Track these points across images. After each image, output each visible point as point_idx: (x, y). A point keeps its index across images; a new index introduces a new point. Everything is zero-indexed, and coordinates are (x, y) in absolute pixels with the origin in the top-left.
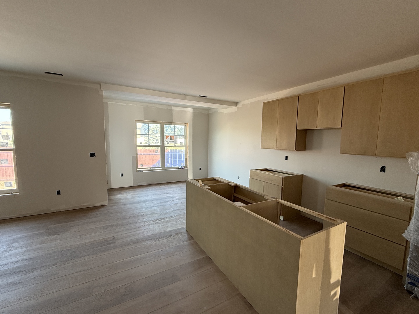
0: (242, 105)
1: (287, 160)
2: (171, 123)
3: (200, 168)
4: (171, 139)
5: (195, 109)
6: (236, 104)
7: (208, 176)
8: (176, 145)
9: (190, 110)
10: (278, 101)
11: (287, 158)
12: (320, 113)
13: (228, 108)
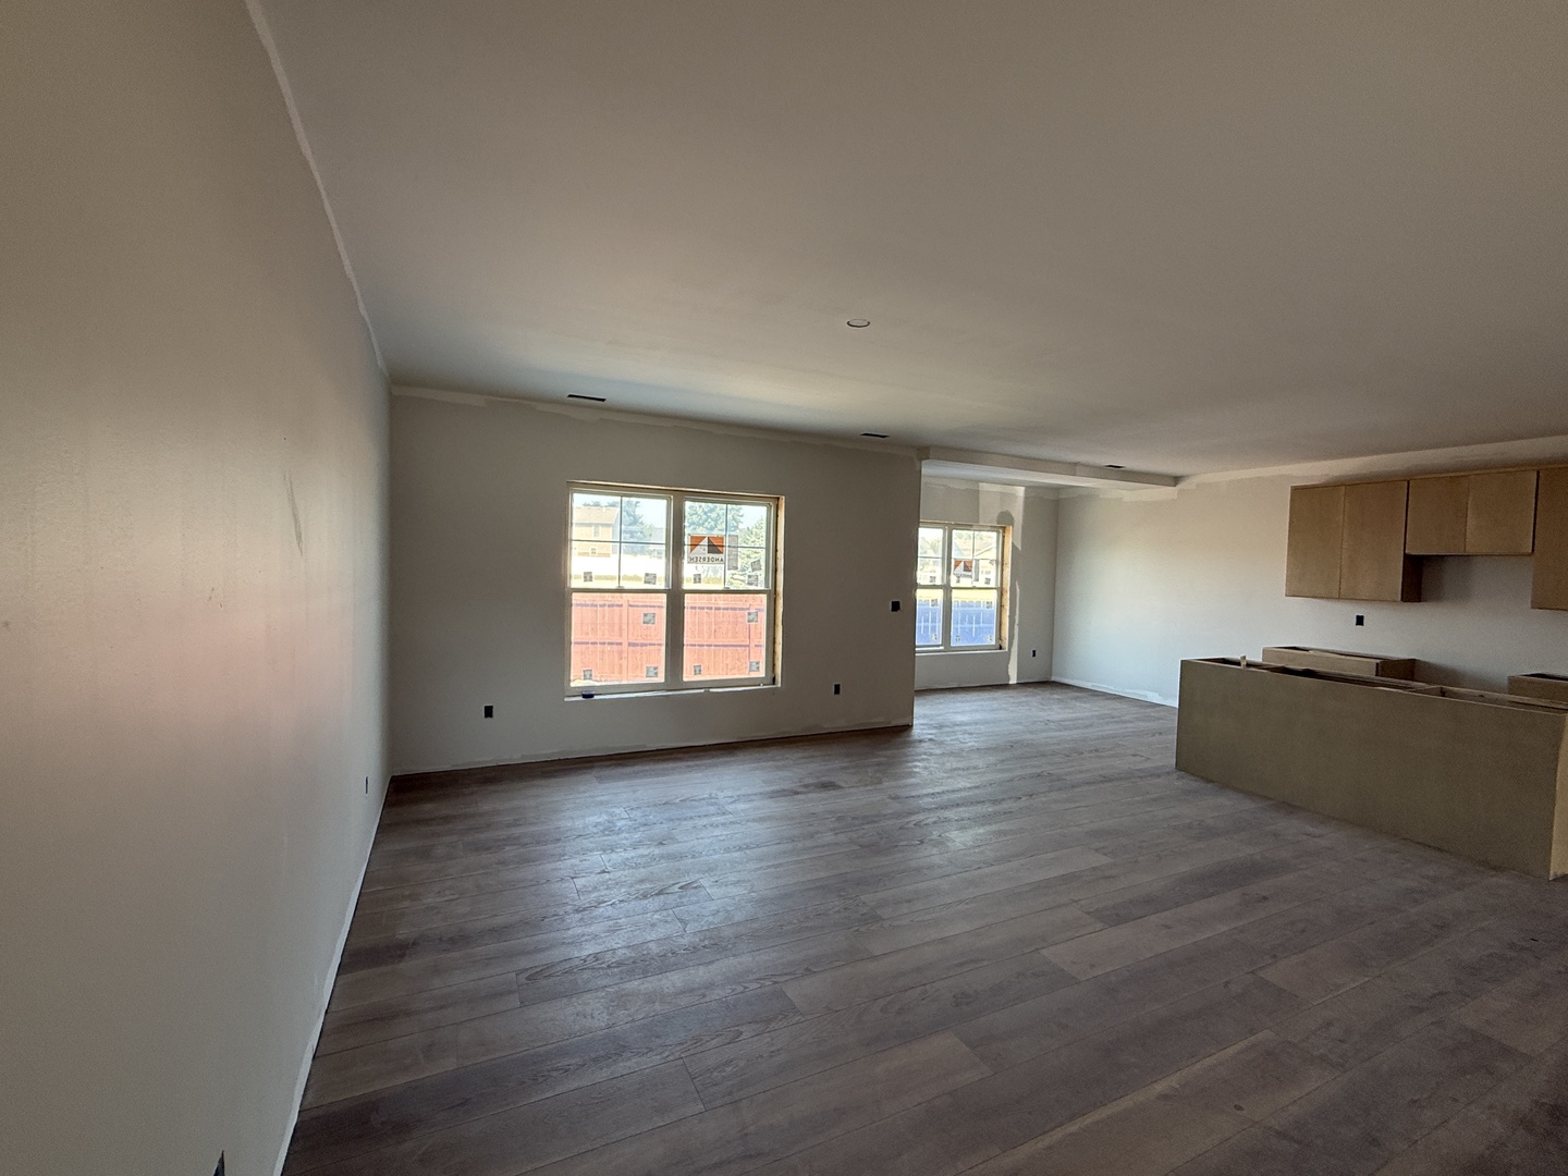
0: (1198, 485)
1: (1362, 624)
2: (967, 527)
3: (1034, 652)
4: (967, 568)
5: (1030, 488)
6: (1175, 480)
7: (1051, 675)
8: (977, 585)
9: (1021, 491)
10: (1343, 488)
11: (1360, 621)
12: (1471, 522)
13: (1139, 489)
